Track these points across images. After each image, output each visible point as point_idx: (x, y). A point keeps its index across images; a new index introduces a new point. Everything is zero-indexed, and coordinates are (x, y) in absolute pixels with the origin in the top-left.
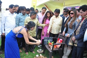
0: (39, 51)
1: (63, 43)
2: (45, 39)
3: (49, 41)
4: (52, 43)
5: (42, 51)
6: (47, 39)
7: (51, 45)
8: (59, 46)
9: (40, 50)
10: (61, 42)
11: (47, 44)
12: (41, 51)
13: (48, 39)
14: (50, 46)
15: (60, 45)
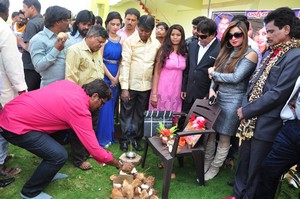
0: (128, 157)
1: (206, 128)
2: (149, 117)
3: (160, 123)
4: (173, 129)
5: (138, 158)
6: (154, 116)
7: (168, 137)
8: (193, 140)
9: (131, 154)
10: (200, 127)
11: (156, 134)
12: (133, 158)
13: (159, 117)
14: (165, 139)
15: (198, 137)
